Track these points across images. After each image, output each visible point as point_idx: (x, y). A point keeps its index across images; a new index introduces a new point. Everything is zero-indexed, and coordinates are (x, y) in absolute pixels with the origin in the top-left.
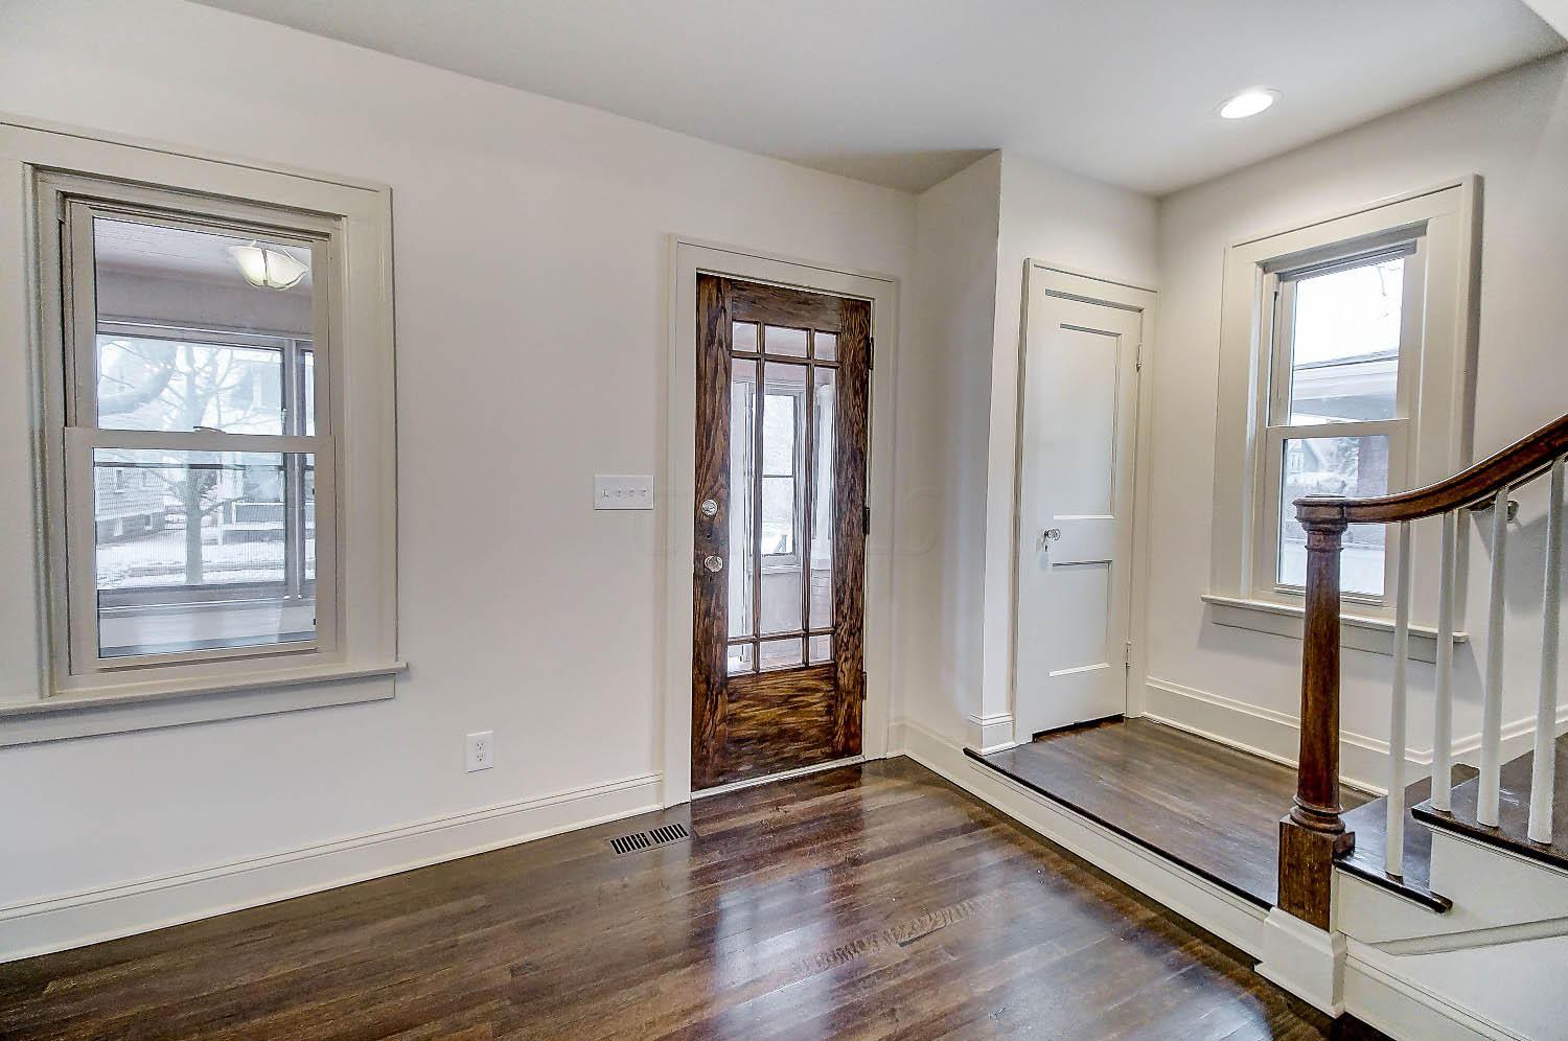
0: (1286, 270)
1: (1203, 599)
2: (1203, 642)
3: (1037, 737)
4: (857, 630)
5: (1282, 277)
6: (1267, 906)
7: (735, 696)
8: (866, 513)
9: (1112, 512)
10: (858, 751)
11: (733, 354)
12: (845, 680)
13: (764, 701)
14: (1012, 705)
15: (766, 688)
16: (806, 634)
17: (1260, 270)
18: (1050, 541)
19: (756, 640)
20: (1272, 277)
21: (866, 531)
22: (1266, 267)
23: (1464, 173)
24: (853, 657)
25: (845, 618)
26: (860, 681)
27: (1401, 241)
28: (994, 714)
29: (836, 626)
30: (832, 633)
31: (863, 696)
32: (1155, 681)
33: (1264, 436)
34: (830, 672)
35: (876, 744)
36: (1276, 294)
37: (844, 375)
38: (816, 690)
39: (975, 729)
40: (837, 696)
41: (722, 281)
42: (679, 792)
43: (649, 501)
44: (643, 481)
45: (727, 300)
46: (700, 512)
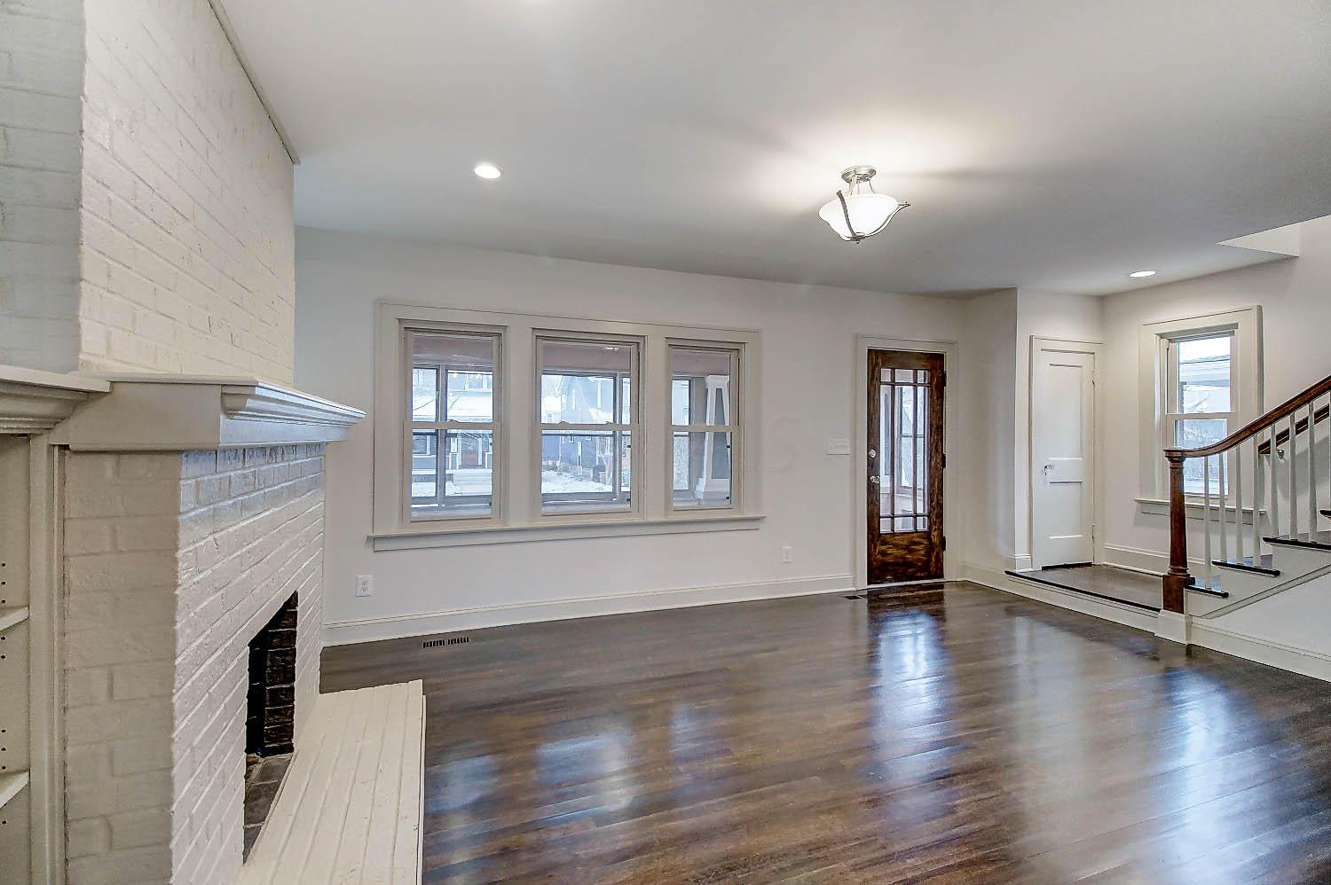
0: (1173, 338)
1: (1137, 501)
2: (1137, 523)
3: (1044, 568)
4: (940, 516)
5: (1170, 341)
6: (1158, 610)
7: (884, 543)
8: (944, 457)
9: (1082, 457)
10: (942, 576)
11: (881, 383)
12: (935, 539)
13: (896, 546)
14: (1030, 551)
15: (898, 540)
16: (916, 516)
17: (1158, 338)
18: (1048, 470)
19: (893, 517)
20: (1165, 341)
21: (944, 466)
22: (1162, 336)
23: (1254, 304)
24: (938, 528)
25: (934, 509)
26: (943, 542)
27: (1228, 330)
28: (1021, 554)
29: (930, 513)
30: (928, 516)
31: (944, 549)
32: (1109, 545)
33: (1165, 418)
34: (927, 535)
35: (951, 573)
36: (1168, 349)
37: (932, 390)
38: (921, 543)
39: (1013, 561)
40: (930, 548)
41: (877, 351)
42: (863, 584)
43: (848, 451)
44: (846, 441)
45: (879, 359)
46: (868, 456)
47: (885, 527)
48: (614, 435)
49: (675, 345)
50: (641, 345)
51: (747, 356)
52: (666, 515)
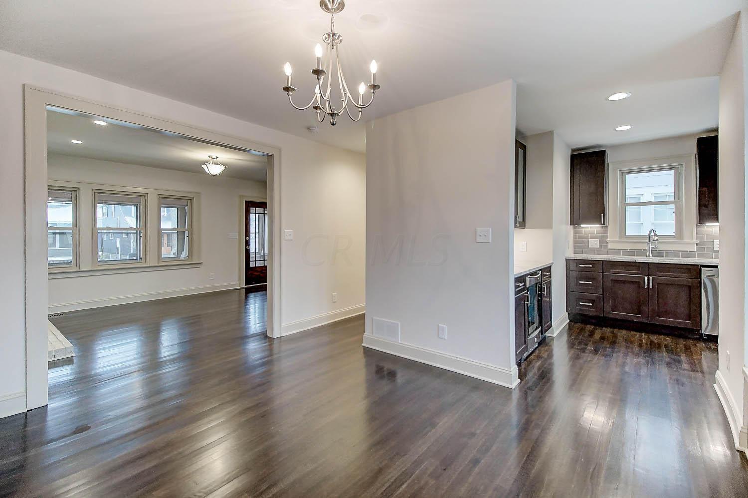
7: (252, 270)
13: (256, 271)
15: (257, 269)
16: (264, 260)
19: (255, 261)
41: (248, 201)
42: (243, 285)
43: (237, 238)
44: (237, 234)
45: (249, 205)
46: (246, 239)
47: (252, 265)
48: (137, 233)
49: (161, 197)
50: (146, 196)
51: (195, 201)
52: (158, 264)
